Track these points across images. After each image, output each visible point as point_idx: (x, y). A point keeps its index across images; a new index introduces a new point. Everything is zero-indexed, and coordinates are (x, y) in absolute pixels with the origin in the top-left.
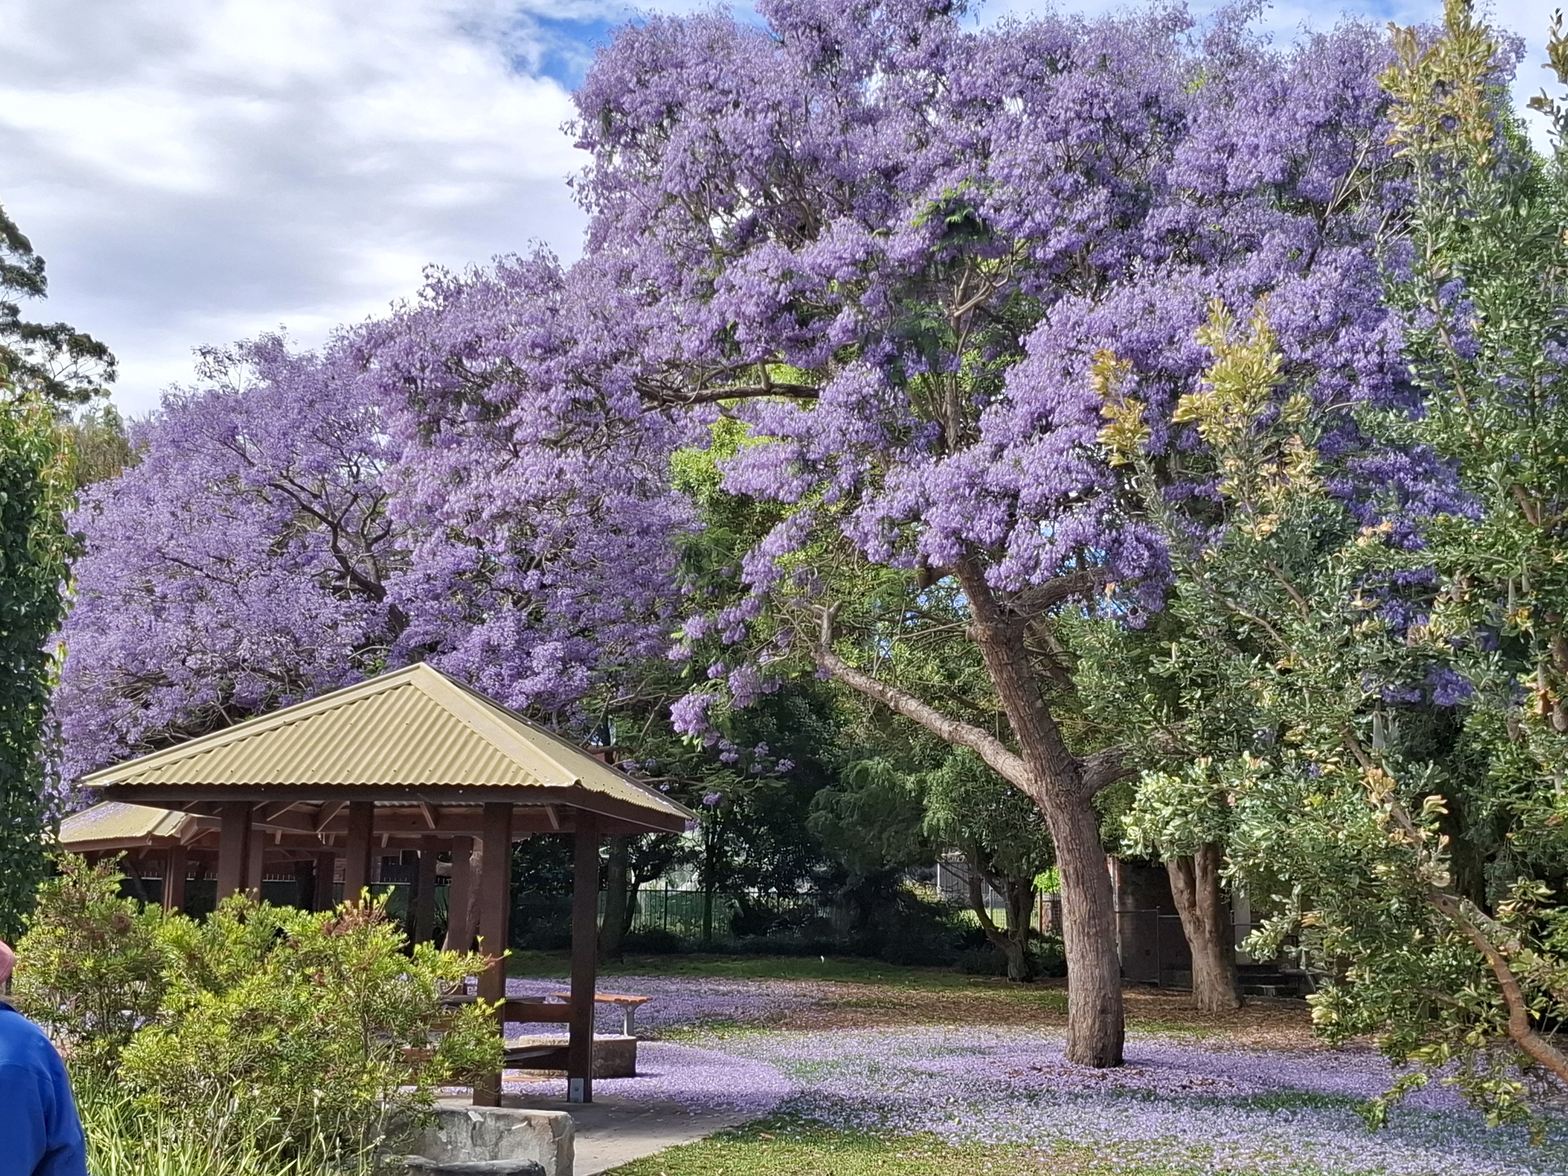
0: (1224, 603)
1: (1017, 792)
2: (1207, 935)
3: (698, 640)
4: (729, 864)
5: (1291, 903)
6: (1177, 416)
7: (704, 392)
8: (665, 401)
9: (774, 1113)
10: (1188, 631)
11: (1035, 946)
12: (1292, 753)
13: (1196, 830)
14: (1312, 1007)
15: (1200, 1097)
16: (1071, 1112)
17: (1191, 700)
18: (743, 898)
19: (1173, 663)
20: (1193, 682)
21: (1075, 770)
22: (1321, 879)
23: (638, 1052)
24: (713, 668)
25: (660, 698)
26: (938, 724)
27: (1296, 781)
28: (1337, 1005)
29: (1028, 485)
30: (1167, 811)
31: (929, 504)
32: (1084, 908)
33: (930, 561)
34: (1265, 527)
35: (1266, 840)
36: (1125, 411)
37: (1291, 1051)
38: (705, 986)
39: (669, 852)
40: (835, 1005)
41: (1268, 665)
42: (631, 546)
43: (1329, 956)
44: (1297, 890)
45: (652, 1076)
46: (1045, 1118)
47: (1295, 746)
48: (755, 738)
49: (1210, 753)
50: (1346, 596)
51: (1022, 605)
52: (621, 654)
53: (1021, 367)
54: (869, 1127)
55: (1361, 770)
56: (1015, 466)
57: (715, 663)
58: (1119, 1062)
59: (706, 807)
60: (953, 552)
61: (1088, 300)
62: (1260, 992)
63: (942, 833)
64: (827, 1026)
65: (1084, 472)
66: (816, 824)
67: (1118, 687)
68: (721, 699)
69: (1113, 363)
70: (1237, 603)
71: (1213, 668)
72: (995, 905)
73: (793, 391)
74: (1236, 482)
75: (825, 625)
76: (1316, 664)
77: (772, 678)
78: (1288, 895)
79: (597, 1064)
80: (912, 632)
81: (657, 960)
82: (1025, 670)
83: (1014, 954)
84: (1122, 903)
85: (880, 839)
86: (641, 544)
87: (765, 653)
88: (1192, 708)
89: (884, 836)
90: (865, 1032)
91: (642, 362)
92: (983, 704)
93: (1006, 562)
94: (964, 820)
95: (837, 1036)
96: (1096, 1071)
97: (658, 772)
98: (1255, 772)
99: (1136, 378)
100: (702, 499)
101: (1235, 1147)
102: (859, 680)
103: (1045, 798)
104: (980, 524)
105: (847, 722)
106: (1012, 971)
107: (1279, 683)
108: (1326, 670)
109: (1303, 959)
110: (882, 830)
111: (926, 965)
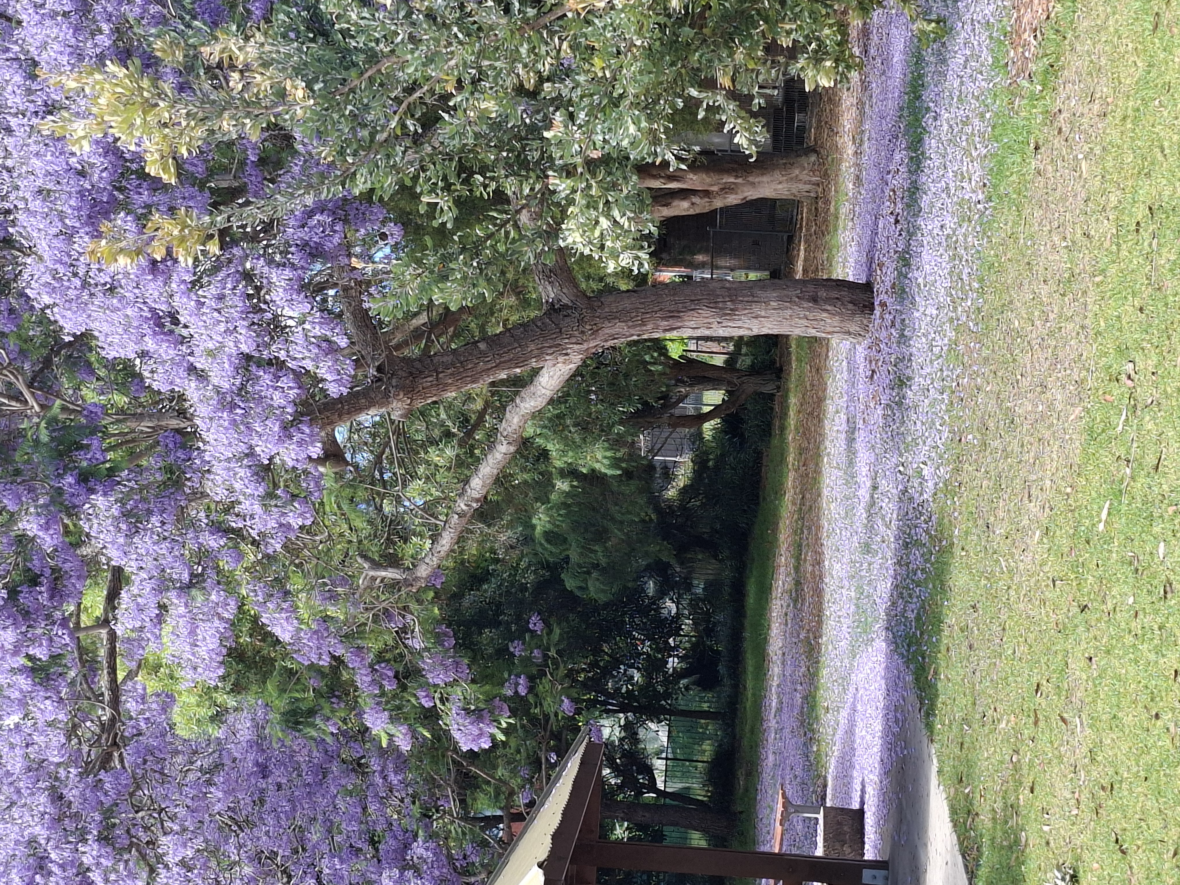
0: (381, 144)
1: (577, 373)
2: (740, 180)
3: (391, 717)
4: (641, 688)
5: (707, 98)
6: (169, 178)
7: (107, 698)
8: (115, 744)
9: (907, 663)
10: (408, 183)
11: (744, 362)
12: (547, 86)
13: (625, 191)
14: (817, 86)
15: (908, 206)
16: (918, 344)
17: (485, 186)
18: (679, 675)
19: (444, 202)
20: (466, 182)
21: (557, 311)
22: (683, 66)
23: (839, 805)
24: (423, 701)
25: (454, 761)
26: (499, 456)
27: (577, 85)
28: (817, 60)
29: (236, 342)
30: (604, 223)
31: (251, 454)
32: (705, 312)
33: (315, 456)
34: (300, 93)
35: (639, 121)
36: (160, 233)
37: (863, 104)
38: (772, 723)
39: (625, 754)
40: (798, 583)
41: (451, 104)
42: (279, 787)
43: (765, 63)
44: (694, 92)
45: (863, 791)
46: (923, 372)
47: (541, 80)
48: (503, 653)
49: (544, 171)
50: (380, 15)
51: (373, 359)
52: (402, 800)
53: (102, 338)
54: (927, 561)
55: (570, 15)
56: (214, 357)
57: (418, 699)
58: (868, 287)
59: (578, 712)
60: (307, 431)
61: (29, 261)
62: (802, 129)
63: (619, 455)
64: (819, 593)
65: (223, 281)
66: (603, 591)
67: (465, 264)
68: (457, 693)
69: (103, 242)
70: (382, 131)
71: (451, 160)
72: (699, 401)
73: (113, 597)
74: (247, 121)
75: (383, 574)
76: (452, 53)
77: (437, 636)
78: (698, 102)
79: (848, 853)
80: (395, 474)
81: (741, 775)
82: (445, 359)
83: (751, 386)
84: (702, 266)
85: (622, 522)
86: (278, 775)
87: (409, 642)
88: (493, 185)
89: (618, 517)
90: (828, 553)
91: (66, 765)
92: (479, 405)
93: (322, 372)
94: (606, 430)
95: (830, 584)
96: (878, 311)
97: (536, 763)
98: (566, 127)
99: (122, 214)
100: (232, 703)
101: (961, 176)
102: (446, 541)
103: (585, 346)
104: (278, 399)
105: (493, 551)
106: (768, 389)
107: (472, 93)
108: (461, 43)
109: (768, 91)
110: (613, 519)
111: (758, 482)
